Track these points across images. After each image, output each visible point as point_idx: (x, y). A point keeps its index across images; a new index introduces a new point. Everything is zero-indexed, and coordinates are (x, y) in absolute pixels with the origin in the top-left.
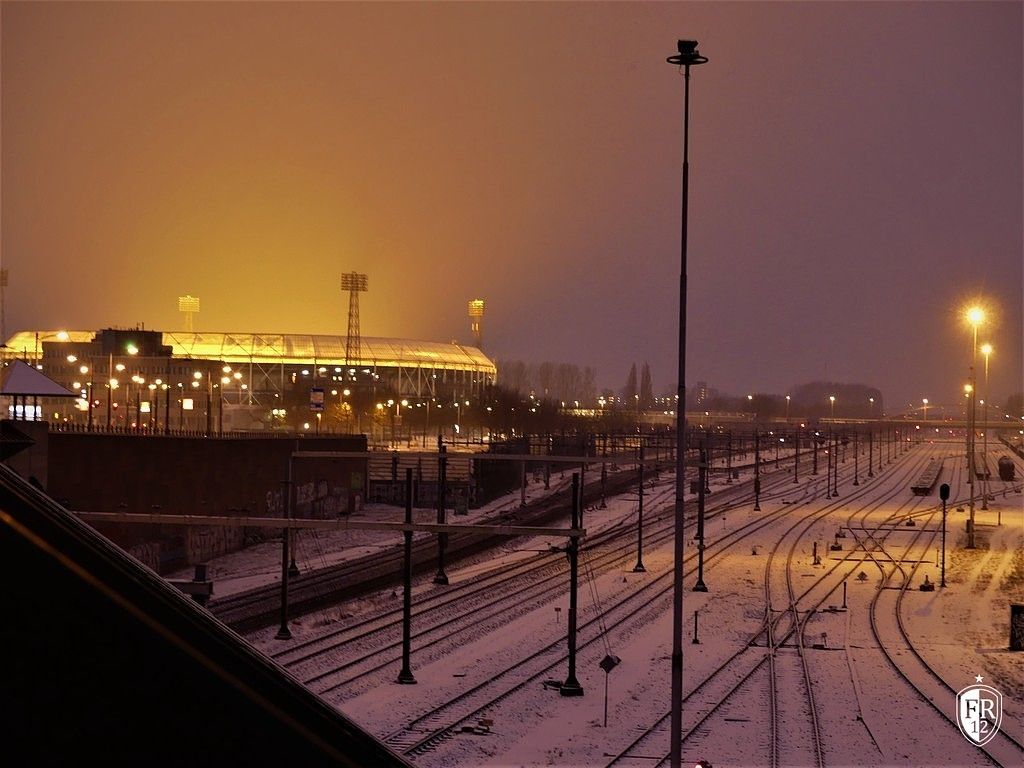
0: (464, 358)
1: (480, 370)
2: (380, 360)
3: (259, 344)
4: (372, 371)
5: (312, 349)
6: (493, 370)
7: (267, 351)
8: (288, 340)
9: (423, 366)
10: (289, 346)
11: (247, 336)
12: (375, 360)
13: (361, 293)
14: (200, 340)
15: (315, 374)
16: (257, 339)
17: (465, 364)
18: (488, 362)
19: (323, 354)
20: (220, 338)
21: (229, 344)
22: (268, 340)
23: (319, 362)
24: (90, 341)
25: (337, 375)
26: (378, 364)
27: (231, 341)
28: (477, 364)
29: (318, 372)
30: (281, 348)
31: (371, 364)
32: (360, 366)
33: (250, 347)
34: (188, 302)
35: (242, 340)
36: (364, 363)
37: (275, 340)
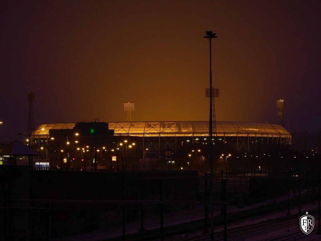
0: (273, 131)
1: (282, 136)
2: (228, 133)
3: (164, 127)
4: (223, 140)
5: (191, 129)
6: (290, 136)
7: (169, 131)
8: (179, 125)
9: (250, 135)
10: (179, 128)
11: (157, 123)
12: (224, 133)
13: (216, 98)
14: (133, 126)
15: (193, 142)
16: (163, 124)
17: (273, 134)
18: (286, 132)
19: (197, 131)
20: (143, 124)
21: (148, 127)
22: (168, 124)
23: (195, 135)
24: (72, 128)
25: (205, 141)
26: (226, 135)
27: (149, 126)
28: (280, 134)
29: (194, 141)
30: (175, 129)
31: (222, 135)
32: (216, 136)
33: (159, 129)
34: (129, 106)
35: (155, 125)
36: (218, 135)
37: (172, 124)
